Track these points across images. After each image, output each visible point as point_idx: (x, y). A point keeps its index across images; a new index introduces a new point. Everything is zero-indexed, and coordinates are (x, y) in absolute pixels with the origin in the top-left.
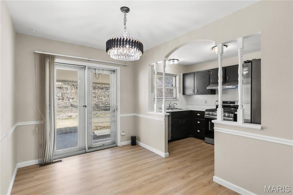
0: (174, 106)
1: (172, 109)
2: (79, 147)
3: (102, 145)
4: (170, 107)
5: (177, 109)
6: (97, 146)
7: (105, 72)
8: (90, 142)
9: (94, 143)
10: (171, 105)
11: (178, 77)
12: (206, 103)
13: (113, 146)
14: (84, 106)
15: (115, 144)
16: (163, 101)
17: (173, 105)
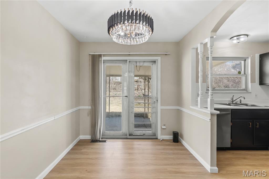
0: (241, 100)
1: (236, 104)
2: (123, 133)
3: (142, 134)
4: (232, 102)
5: (247, 105)
6: (138, 134)
7: (146, 64)
8: (132, 129)
9: (135, 130)
10: (234, 100)
11: (249, 61)
13: (153, 138)
14: (125, 96)
15: (155, 136)
16: (209, 94)
17: (239, 100)
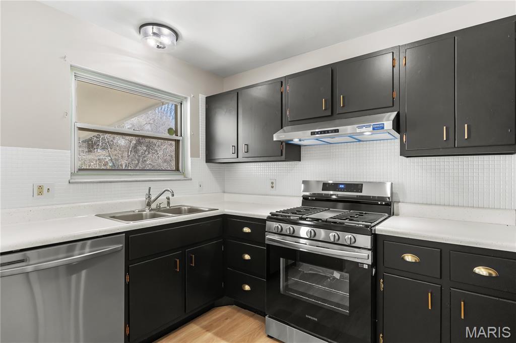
0: (167, 198)
4: (147, 205)
10: (153, 198)
11: (188, 106)
12: (272, 187)
